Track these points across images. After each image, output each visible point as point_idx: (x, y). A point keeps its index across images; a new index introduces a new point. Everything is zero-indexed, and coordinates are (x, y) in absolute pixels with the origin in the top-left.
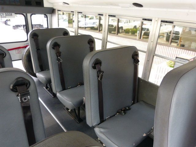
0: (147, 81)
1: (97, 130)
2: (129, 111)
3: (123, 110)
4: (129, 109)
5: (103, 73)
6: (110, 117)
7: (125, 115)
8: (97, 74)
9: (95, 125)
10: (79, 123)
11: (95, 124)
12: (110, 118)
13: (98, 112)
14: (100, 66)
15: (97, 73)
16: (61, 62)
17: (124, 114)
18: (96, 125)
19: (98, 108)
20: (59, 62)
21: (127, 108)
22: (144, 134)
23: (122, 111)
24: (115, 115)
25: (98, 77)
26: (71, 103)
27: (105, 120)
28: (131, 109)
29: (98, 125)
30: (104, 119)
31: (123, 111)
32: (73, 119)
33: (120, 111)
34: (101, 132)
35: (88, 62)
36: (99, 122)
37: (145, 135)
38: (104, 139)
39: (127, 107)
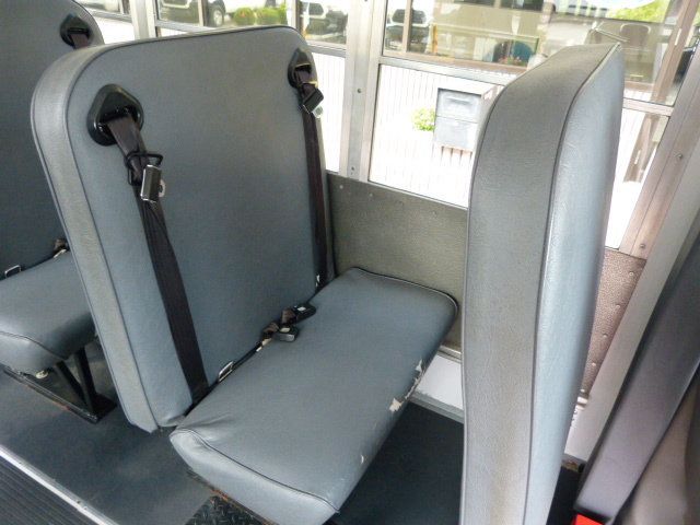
0: (363, 179)
1: (184, 442)
2: (312, 319)
3: (284, 320)
4: (311, 311)
5: (158, 164)
6: (236, 366)
7: (299, 339)
8: (125, 169)
9: (170, 421)
10: (99, 419)
11: (169, 417)
12: (238, 370)
13: (175, 355)
14: (133, 127)
15: (129, 166)
17: (291, 337)
18: (175, 418)
19: (170, 338)
21: (302, 309)
22: (391, 403)
23: (281, 325)
24: (253, 352)
25: (136, 184)
26: (26, 342)
27: (217, 383)
28: (319, 311)
29: (187, 413)
30: (210, 381)
31: (286, 325)
32: (65, 408)
33: (274, 327)
34: (205, 446)
35: (59, 109)
36: (188, 401)
37: (395, 406)
38: (225, 476)
39: (300, 306)
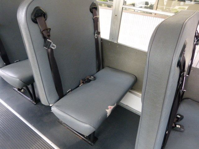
16: (52, 49)
20: (49, 50)
